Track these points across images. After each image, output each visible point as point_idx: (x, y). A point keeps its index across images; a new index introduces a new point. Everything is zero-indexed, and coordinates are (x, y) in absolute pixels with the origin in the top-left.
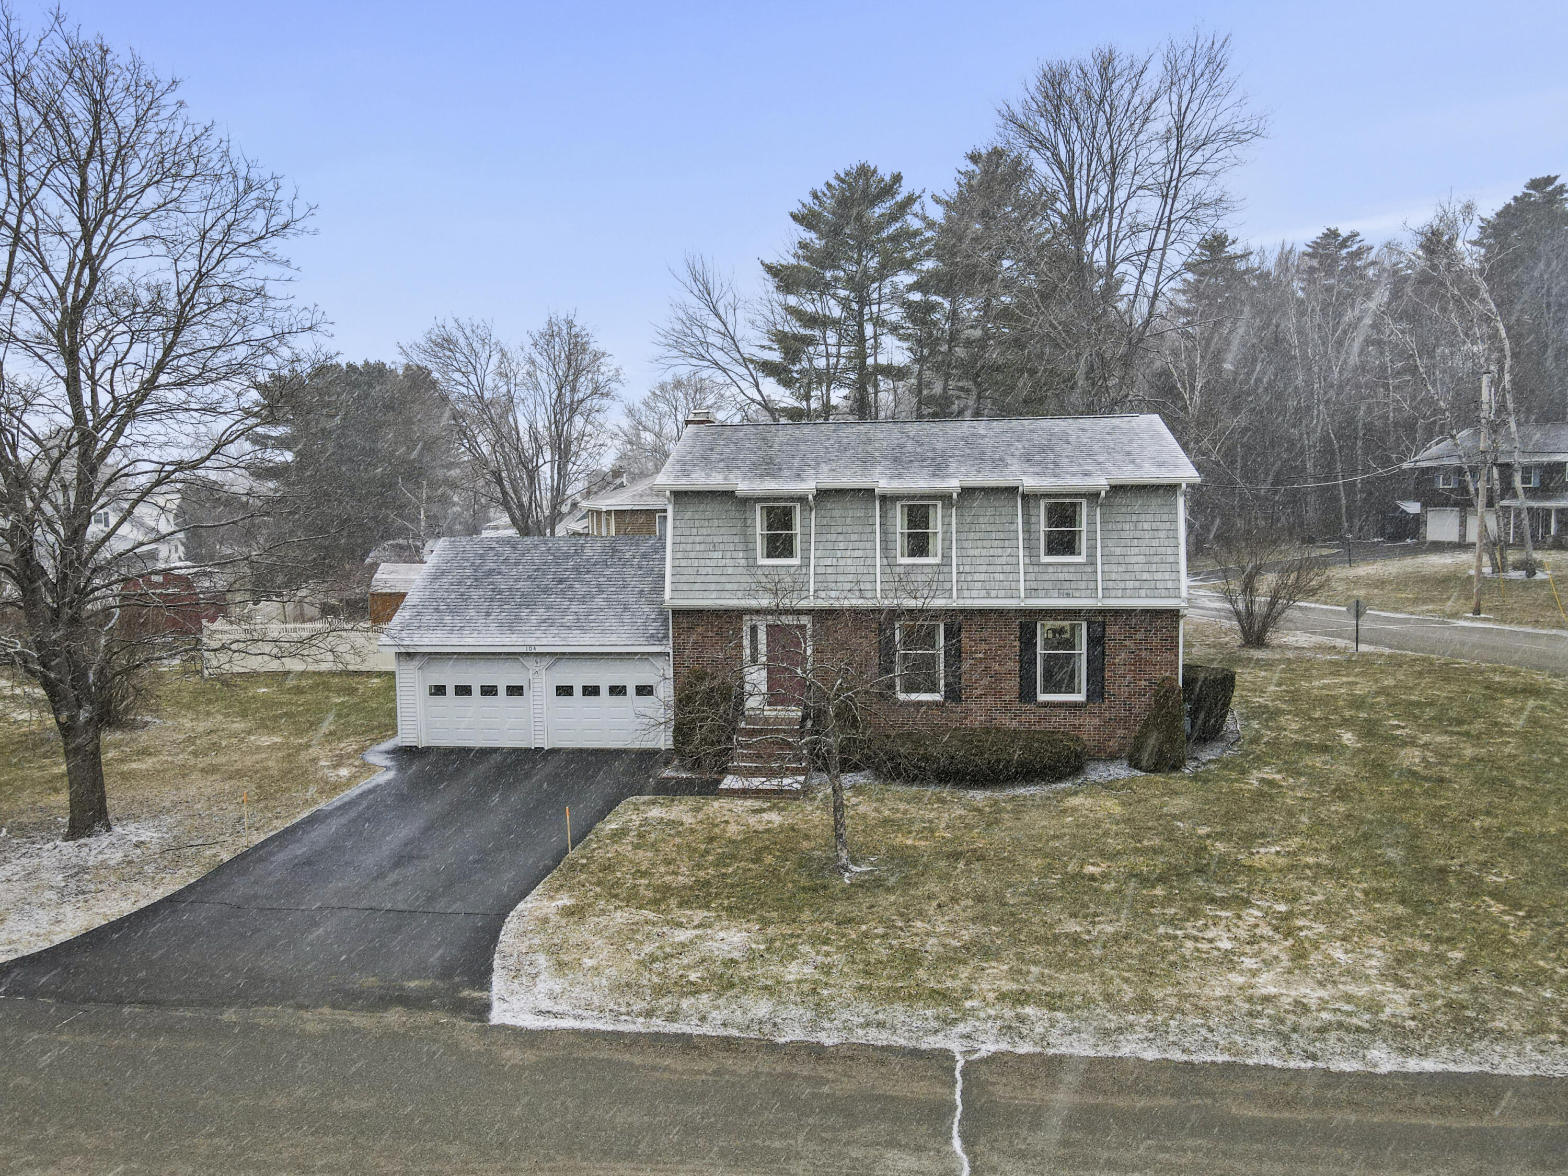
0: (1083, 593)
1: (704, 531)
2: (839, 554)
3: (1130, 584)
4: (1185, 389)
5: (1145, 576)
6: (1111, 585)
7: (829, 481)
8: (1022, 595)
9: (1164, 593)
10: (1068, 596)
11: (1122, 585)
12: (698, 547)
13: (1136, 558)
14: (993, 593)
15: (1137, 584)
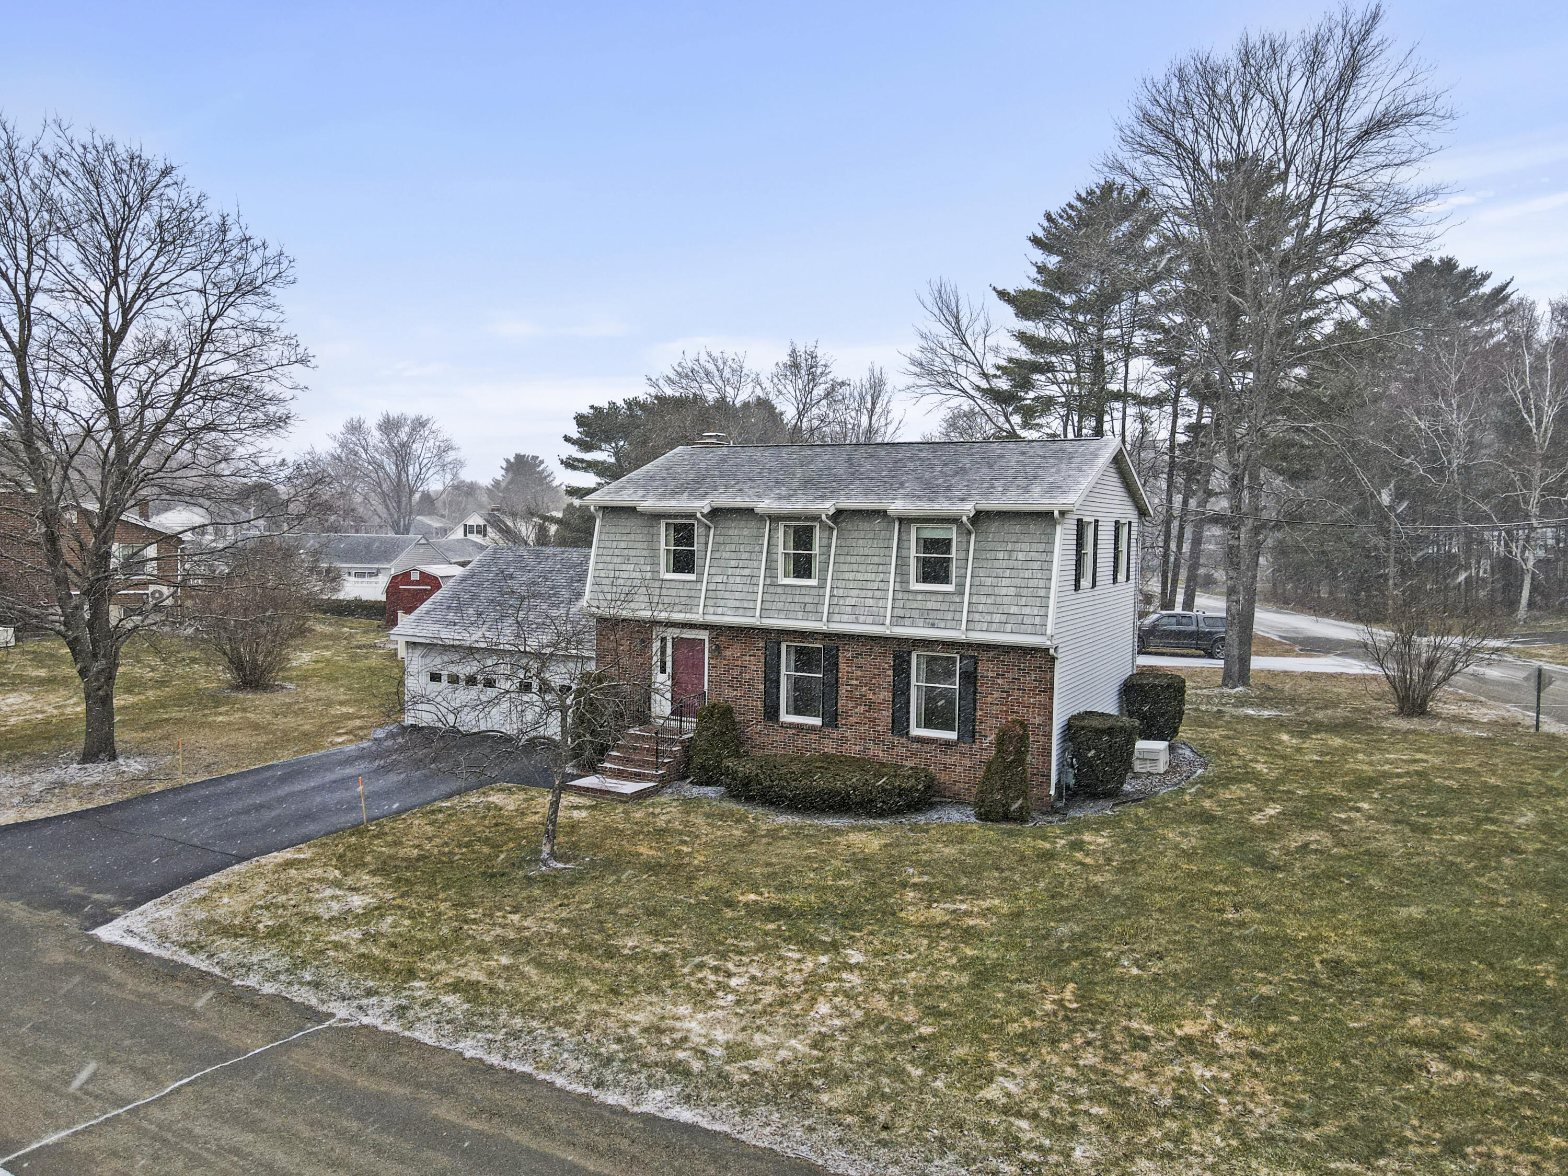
0: (949, 624)
1: (623, 545)
2: (730, 571)
3: (997, 618)
4: (1531, 417)
5: (1014, 610)
6: (977, 617)
7: (724, 500)
8: (888, 622)
9: (1030, 629)
10: (933, 625)
11: (988, 618)
12: (615, 560)
13: (1006, 590)
14: (861, 619)
15: (1003, 618)
